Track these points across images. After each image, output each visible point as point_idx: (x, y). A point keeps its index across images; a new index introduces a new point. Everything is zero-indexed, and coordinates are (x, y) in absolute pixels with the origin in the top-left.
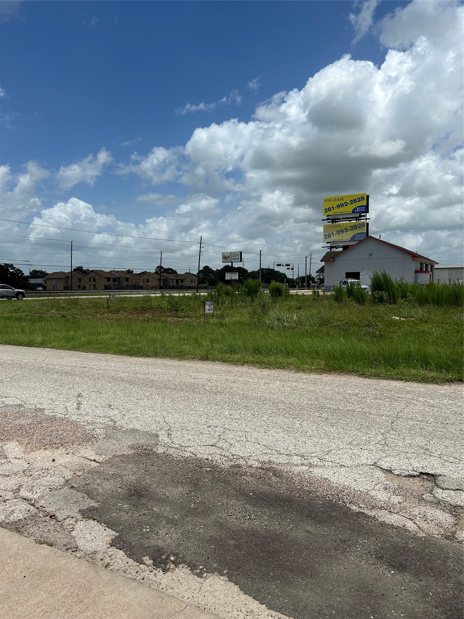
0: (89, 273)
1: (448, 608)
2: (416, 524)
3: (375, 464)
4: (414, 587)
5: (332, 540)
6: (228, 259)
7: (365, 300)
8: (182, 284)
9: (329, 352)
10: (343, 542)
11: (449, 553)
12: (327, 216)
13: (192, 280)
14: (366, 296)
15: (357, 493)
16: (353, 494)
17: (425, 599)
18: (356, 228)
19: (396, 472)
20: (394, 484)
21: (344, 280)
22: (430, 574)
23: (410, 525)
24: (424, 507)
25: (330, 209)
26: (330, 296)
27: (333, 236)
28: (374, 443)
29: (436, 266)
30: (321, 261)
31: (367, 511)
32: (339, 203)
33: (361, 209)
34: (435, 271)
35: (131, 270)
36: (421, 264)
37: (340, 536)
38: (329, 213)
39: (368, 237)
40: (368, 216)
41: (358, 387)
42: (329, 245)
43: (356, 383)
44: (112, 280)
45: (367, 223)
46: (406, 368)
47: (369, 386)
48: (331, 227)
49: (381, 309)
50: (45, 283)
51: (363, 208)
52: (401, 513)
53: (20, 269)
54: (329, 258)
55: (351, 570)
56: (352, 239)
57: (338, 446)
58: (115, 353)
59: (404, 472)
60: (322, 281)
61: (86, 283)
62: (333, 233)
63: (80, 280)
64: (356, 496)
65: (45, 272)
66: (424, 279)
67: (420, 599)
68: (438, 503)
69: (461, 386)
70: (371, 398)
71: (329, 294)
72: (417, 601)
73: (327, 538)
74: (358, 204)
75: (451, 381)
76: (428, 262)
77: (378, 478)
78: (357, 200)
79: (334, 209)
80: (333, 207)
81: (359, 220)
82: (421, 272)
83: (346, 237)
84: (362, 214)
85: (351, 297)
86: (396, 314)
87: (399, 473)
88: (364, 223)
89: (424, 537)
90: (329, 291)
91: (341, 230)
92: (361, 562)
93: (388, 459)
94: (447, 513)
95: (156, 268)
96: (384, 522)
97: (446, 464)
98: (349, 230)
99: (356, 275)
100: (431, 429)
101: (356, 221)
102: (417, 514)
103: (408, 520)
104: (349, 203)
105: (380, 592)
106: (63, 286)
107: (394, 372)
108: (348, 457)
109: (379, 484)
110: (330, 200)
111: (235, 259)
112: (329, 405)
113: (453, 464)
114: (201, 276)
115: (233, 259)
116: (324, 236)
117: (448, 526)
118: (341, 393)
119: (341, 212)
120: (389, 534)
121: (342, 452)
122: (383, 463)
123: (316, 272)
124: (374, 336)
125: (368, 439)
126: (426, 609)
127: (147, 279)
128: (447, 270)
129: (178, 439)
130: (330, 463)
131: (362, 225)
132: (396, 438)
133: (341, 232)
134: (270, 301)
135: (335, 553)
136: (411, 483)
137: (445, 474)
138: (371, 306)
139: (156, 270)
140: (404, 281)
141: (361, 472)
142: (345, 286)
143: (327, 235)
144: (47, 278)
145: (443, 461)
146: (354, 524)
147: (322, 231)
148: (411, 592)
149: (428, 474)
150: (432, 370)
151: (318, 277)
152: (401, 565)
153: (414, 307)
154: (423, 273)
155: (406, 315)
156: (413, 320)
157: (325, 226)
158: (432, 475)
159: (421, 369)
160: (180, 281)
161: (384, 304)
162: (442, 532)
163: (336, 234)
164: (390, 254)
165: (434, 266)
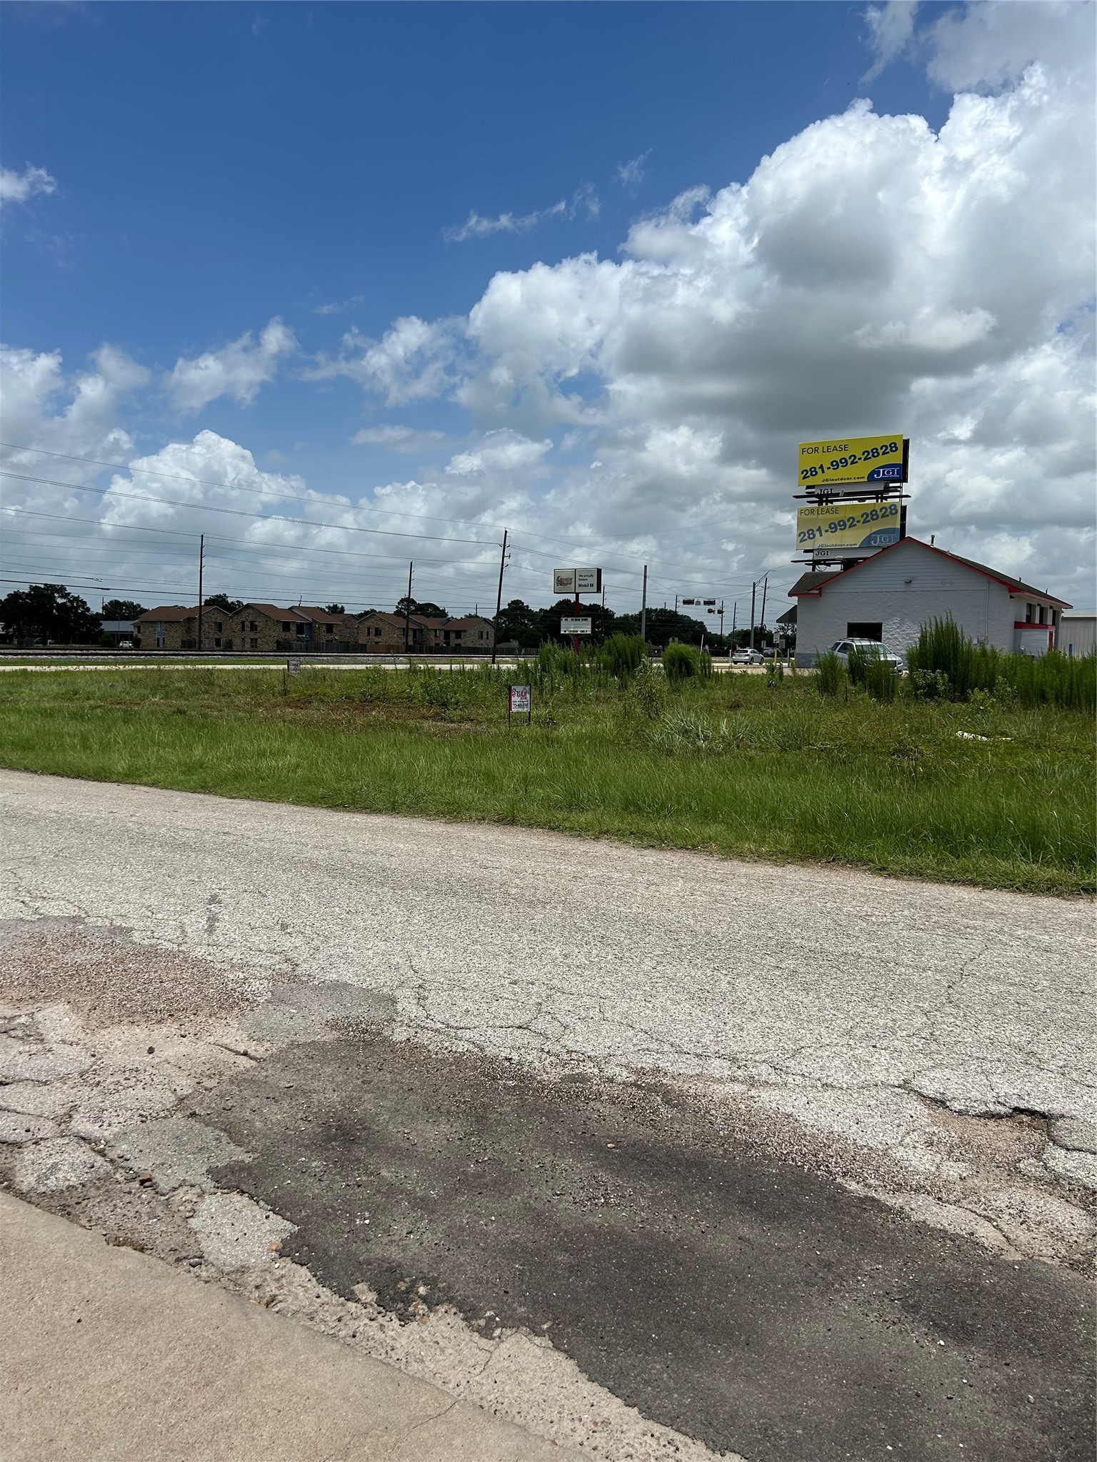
0: (241, 610)
1: (1072, 1434)
2: (1000, 1230)
3: (905, 1085)
4: (991, 1379)
5: (798, 1261)
6: (568, 586)
7: (893, 691)
8: (459, 641)
9: (803, 814)
10: (825, 1267)
11: (1077, 1302)
12: (808, 487)
13: (482, 632)
14: (895, 680)
15: (862, 1152)
16: (853, 1154)
17: (1016, 1410)
18: (875, 517)
19: (956, 1106)
20: (951, 1132)
21: (842, 642)
22: (1030, 1351)
23: (987, 1234)
24: (1020, 1191)
25: (815, 471)
26: (809, 678)
27: (821, 535)
28: (905, 1033)
29: (1066, 613)
30: (790, 595)
31: (884, 1194)
32: (837, 456)
33: (888, 472)
34: (1062, 625)
35: (340, 606)
36: (1030, 606)
37: (818, 1253)
38: (811, 481)
39: (904, 541)
40: (906, 488)
41: (871, 899)
42: (810, 556)
43: (865, 889)
44: (293, 628)
45: (902, 507)
46: (987, 857)
47: (896, 898)
48: (815, 513)
49: (932, 710)
50: (139, 632)
51: (893, 471)
52: (964, 1203)
53: (82, 597)
54: (810, 588)
55: (843, 1335)
56: (866, 544)
57: (819, 1038)
58: (298, 802)
59: (976, 1105)
60: (790, 642)
61: (233, 634)
62: (819, 529)
63: (219, 627)
64: (858, 1158)
65: (139, 605)
66: (1037, 642)
67: (1005, 1408)
68: (1055, 1183)
70: (901, 925)
71: (806, 673)
72: (997, 1413)
73: (788, 1256)
74: (882, 460)
76: (1045, 603)
77: (912, 1117)
78: (881, 452)
79: (823, 472)
80: (821, 467)
81: (883, 498)
82: (1028, 627)
83: (852, 539)
84: (891, 485)
85: (859, 683)
86: (966, 725)
87: (963, 1108)
88: (895, 505)
89: (1018, 1263)
90: (807, 668)
91: (839, 522)
92: (867, 1315)
93: (937, 1073)
94: (1076, 1206)
95: (399, 603)
96: (924, 1222)
97: (1078, 1089)
98: (859, 522)
99: (873, 631)
100: (1042, 1006)
101: (877, 501)
102: (1003, 1205)
103: (982, 1221)
104: (860, 459)
105: (910, 1390)
106: (179, 640)
107: (956, 865)
108: (842, 1066)
109: (913, 1131)
110: (816, 450)
111: (585, 586)
112: (800, 940)
113: (1093, 1089)
114: (503, 623)
115: (580, 586)
116: (800, 535)
117: (1076, 1239)
118: (829, 913)
119: (842, 479)
120: (935, 1252)
121: (827, 1053)
122: (925, 1082)
123: (778, 621)
124: (912, 777)
125: (891, 1024)
126: (1019, 1434)
127: (376, 629)
128: (1093, 624)
129: (441, 1009)
130: (799, 1077)
131: (891, 510)
132: (958, 1023)
133: (839, 528)
134: (666, 688)
135: (804, 1292)
136: (991, 1133)
137: (1074, 1113)
138: (908, 705)
139: (397, 607)
140: (988, 647)
141: (871, 1103)
142: (846, 656)
143: (806, 534)
144: (142, 619)
145: (1069, 1082)
146: (853, 1225)
147: (794, 522)
148: (985, 1392)
149: (1032, 1113)
150: (1048, 864)
151: (782, 633)
152: (962, 1328)
153: (1010, 710)
154: (1033, 628)
155: (987, 728)
156: (1006, 742)
157: (801, 512)
158: (1043, 1116)
159: (1022, 860)
160: (453, 635)
161: (937, 701)
162: (1064, 1252)
163: (827, 531)
164: (955, 581)
165: (1060, 612)
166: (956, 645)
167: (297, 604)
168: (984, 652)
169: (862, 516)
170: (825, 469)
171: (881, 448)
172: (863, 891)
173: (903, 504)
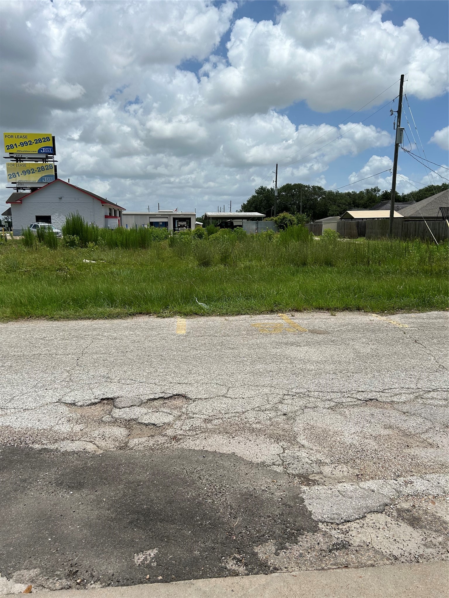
1: (118, 507)
2: (95, 444)
3: (59, 401)
4: (90, 498)
5: (11, 483)
7: (57, 244)
9: (15, 299)
10: (23, 482)
11: (121, 460)
12: (10, 154)
14: (58, 240)
15: (41, 432)
16: (37, 434)
17: (99, 506)
18: (43, 169)
19: (80, 404)
20: (75, 415)
21: (34, 224)
22: (104, 483)
23: (90, 447)
24: (103, 428)
25: (13, 146)
26: (20, 240)
27: (19, 176)
28: (59, 381)
29: (124, 212)
30: (7, 202)
31: (50, 445)
32: (22, 140)
33: (47, 150)
34: (123, 217)
36: (110, 209)
37: (20, 477)
38: (11, 151)
39: (57, 180)
40: (56, 158)
41: (47, 331)
42: (15, 185)
43: (44, 327)
45: (55, 166)
46: (94, 307)
47: (57, 329)
48: (15, 166)
49: (73, 252)
51: (49, 150)
52: (82, 439)
54: (16, 200)
55: (31, 505)
56: (41, 181)
57: (22, 391)
59: (87, 401)
60: (10, 224)
62: (18, 173)
64: (39, 435)
66: (113, 223)
67: (95, 507)
68: (115, 422)
69: (141, 318)
70: (59, 339)
71: (18, 238)
72: (92, 510)
73: (7, 483)
74: (43, 144)
75: (133, 315)
76: (116, 208)
77: (62, 413)
79: (17, 147)
80: (15, 145)
81: (46, 161)
82: (110, 218)
83: (34, 178)
84: (49, 156)
85: (42, 242)
86: (87, 257)
87: (82, 404)
88: (51, 165)
89: (102, 454)
90: (19, 236)
91: (27, 171)
92: (41, 494)
93: (73, 393)
94: (122, 427)
96: (66, 451)
97: (124, 386)
98: (36, 171)
99: (47, 219)
100: (112, 359)
101: (43, 162)
102: (97, 435)
103: (88, 443)
104: (33, 143)
105: (59, 514)
107: (82, 312)
108: (32, 400)
109: (63, 418)
110: (12, 137)
112: (14, 353)
113: (129, 385)
116: (8, 176)
117: (122, 439)
118: (27, 339)
119: (26, 151)
120: (70, 460)
121: (26, 396)
122: (67, 398)
123: (2, 215)
124: (65, 280)
125: (53, 379)
126: (100, 514)
128: (134, 216)
130: (13, 410)
131: (50, 167)
132: (81, 372)
133: (27, 173)
135: (14, 494)
136: (93, 410)
137: (122, 395)
138: (64, 250)
140: (95, 226)
141: (45, 412)
142: (36, 230)
143: (12, 175)
145: (121, 384)
146: (36, 461)
147: (5, 169)
148: (88, 504)
149: (108, 399)
150: (116, 307)
151: (6, 221)
152: (79, 484)
153: (104, 250)
154: (112, 218)
155: (96, 258)
156: (103, 263)
157: (8, 165)
158: (112, 399)
159: (107, 307)
161: (75, 248)
162: (118, 445)
163: (21, 174)
164: (80, 198)
165: (121, 212)
166: (81, 224)
168: (93, 227)
169: (37, 169)
170: (18, 146)
171: (43, 139)
172: (43, 328)
173: (55, 164)
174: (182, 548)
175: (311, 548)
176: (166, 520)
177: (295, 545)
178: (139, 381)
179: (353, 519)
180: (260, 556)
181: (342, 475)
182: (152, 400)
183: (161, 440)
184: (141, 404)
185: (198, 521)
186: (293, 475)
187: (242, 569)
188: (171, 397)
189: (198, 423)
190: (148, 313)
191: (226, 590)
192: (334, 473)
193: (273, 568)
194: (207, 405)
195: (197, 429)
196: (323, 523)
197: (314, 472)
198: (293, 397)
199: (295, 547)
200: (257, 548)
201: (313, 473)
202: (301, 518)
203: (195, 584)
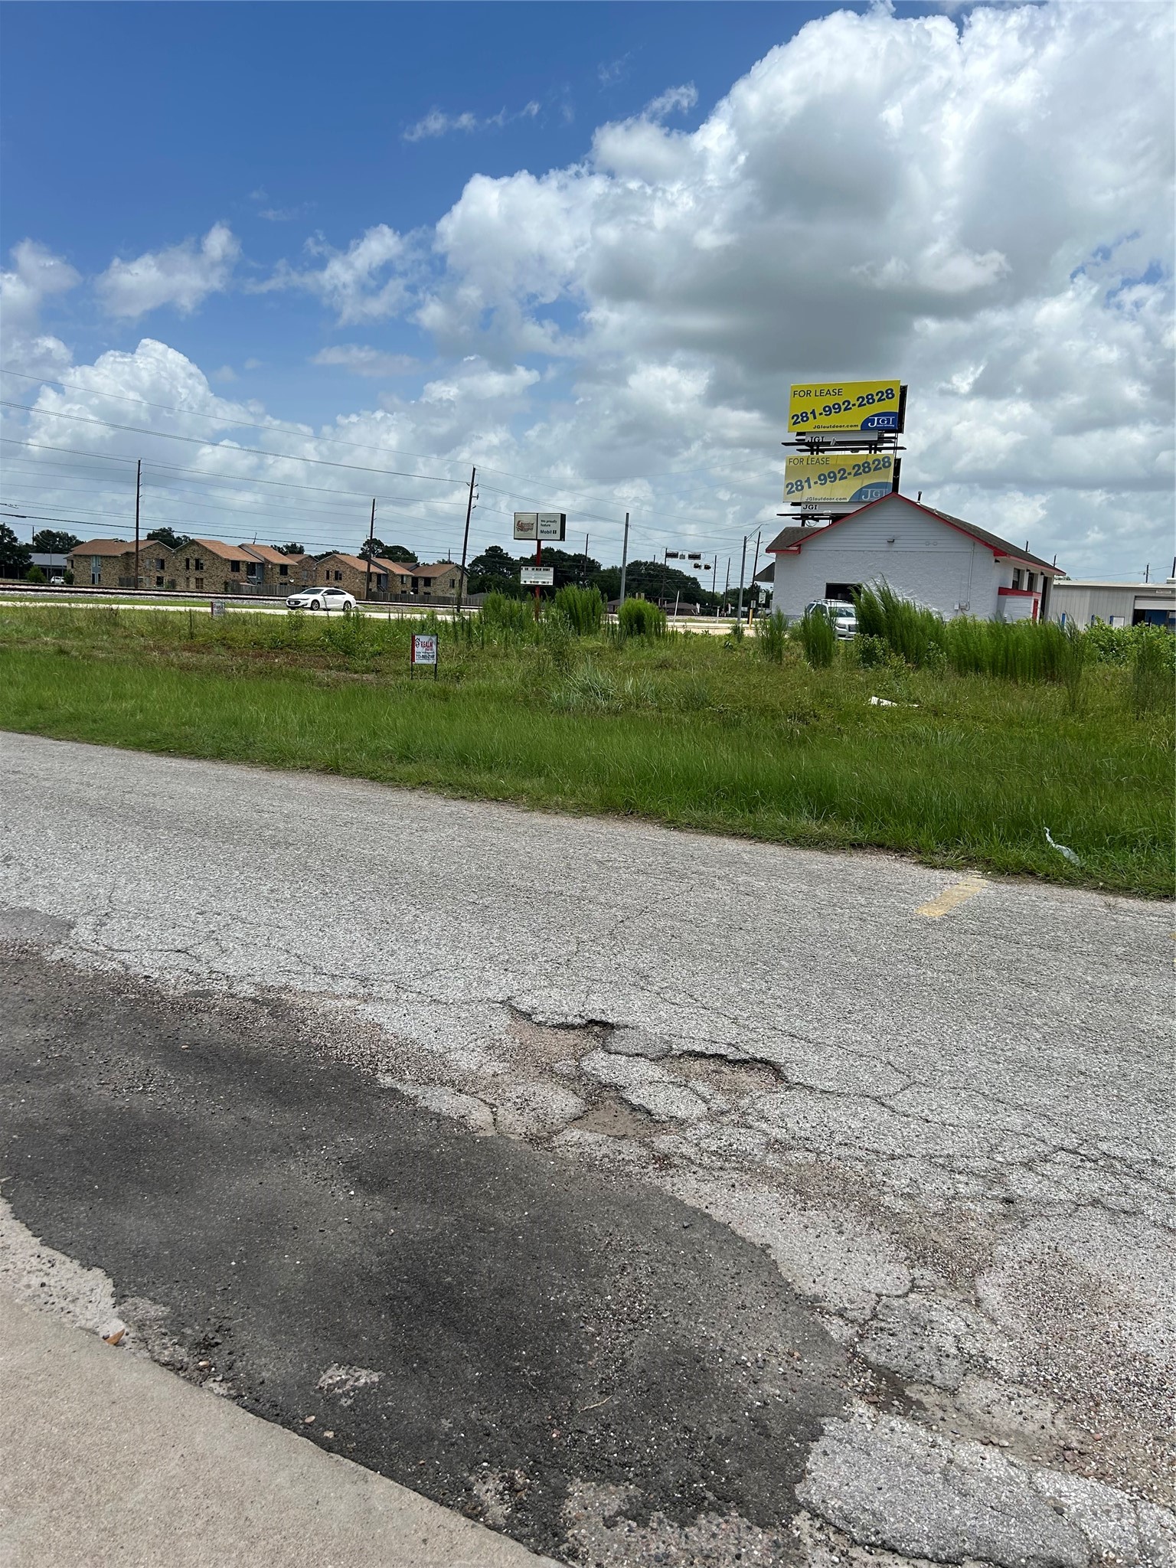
0: (185, 547)
1: (403, 1257)
2: (495, 1114)
3: (507, 1003)
4: (373, 1218)
5: (280, 1135)
6: (529, 531)
8: (427, 590)
10: (301, 1139)
11: (505, 1166)
12: (799, 434)
13: (454, 580)
15: (421, 1054)
16: (410, 1056)
17: (371, 1239)
18: (867, 470)
19: (540, 1018)
20: (517, 1039)
21: (817, 604)
22: (425, 1199)
23: (480, 1116)
24: (540, 1085)
25: (806, 416)
27: (810, 487)
28: (544, 959)
29: (1060, 581)
30: (768, 551)
31: (409, 1086)
32: (830, 401)
33: (883, 421)
34: (1053, 593)
35: (298, 545)
36: (1019, 572)
37: (305, 1129)
38: (802, 427)
39: (895, 498)
40: (902, 439)
42: (798, 510)
44: (243, 568)
45: (896, 460)
48: (805, 463)
50: (72, 567)
51: (888, 420)
52: (480, 1093)
53: (7, 526)
54: (789, 544)
55: (271, 1187)
56: (856, 498)
59: (558, 1018)
61: (176, 572)
62: (808, 480)
63: (162, 564)
64: (412, 1059)
65: (74, 537)
66: (1021, 610)
68: (576, 1079)
69: (872, 858)
72: (354, 1242)
73: (275, 1131)
74: (877, 408)
75: (864, 846)
76: (1035, 569)
77: (491, 1027)
78: (876, 398)
79: (815, 418)
80: (813, 412)
81: (876, 449)
82: (1013, 594)
83: (842, 492)
84: (886, 435)
87: (544, 1020)
88: (889, 458)
89: (487, 1138)
91: (829, 474)
92: (306, 1174)
93: (545, 992)
94: (579, 1096)
95: (364, 545)
96: (426, 1107)
97: (661, 1006)
98: (850, 474)
101: (871, 452)
102: (514, 1096)
103: (484, 1107)
104: (854, 405)
105: (293, 1225)
106: (116, 577)
108: (462, 985)
109: (483, 1038)
110: (808, 393)
111: (548, 532)
113: (675, 1006)
114: (480, 571)
115: (542, 532)
116: (787, 487)
117: (555, 1121)
119: (834, 427)
121: (457, 975)
122: (527, 999)
125: (538, 951)
126: (357, 1256)
127: (337, 572)
128: (1088, 593)
129: (114, 933)
130: (412, 996)
131: (884, 463)
132: (602, 951)
133: (828, 480)
134: (607, 645)
135: (265, 1157)
136: (553, 1040)
137: (640, 1024)
139: (362, 549)
141: (463, 1015)
143: (793, 486)
144: (75, 553)
145: (658, 1000)
147: (783, 472)
148: (357, 1228)
149: (603, 1024)
154: (1018, 594)
156: (911, 709)
157: (790, 460)
158: (611, 1026)
159: (806, 816)
160: (421, 583)
162: (534, 1131)
163: (816, 483)
164: (939, 542)
165: (1052, 579)
167: (251, 542)
169: (854, 468)
170: (817, 415)
171: (877, 395)
173: (898, 457)
174: (429, 1399)
175: (707, 1557)
176: (457, 1326)
177: (672, 1526)
178: (704, 1002)
179: (912, 1551)
180: (571, 1507)
181: (1014, 1426)
182: (695, 1056)
183: (631, 1150)
184: (664, 1056)
185: (518, 1358)
186: (865, 1361)
187: (499, 1511)
188: (745, 1061)
189: (749, 1142)
190: (900, 849)
191: (413, 1532)
192: (995, 1409)
193: (568, 1548)
194: (813, 1107)
195: (734, 1158)
196: (815, 1515)
197: (934, 1382)
198: (1082, 1160)
199: (670, 1531)
200: (580, 1484)
201: (929, 1383)
202: (764, 1475)
203: (369, 1483)
